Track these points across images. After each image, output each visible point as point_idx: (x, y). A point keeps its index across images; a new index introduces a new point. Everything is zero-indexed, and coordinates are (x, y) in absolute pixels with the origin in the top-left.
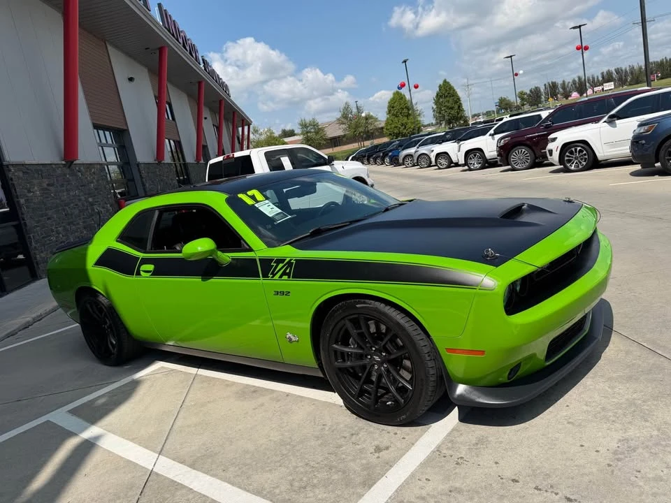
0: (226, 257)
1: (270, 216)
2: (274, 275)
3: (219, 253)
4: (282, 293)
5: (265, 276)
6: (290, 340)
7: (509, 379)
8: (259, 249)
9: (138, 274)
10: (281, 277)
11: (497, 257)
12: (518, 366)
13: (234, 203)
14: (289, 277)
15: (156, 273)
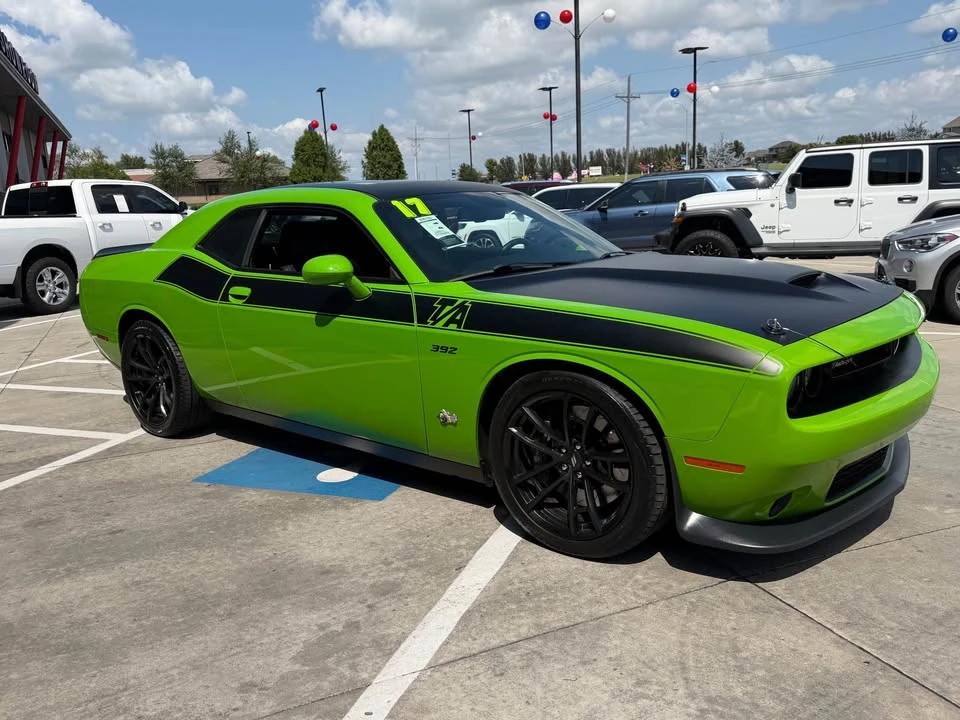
0: (366, 288)
1: (437, 237)
2: (436, 322)
3: (354, 278)
4: (445, 349)
5: (422, 320)
6: (445, 419)
7: (770, 515)
8: (417, 281)
9: (225, 298)
10: (447, 324)
11: (784, 333)
12: (787, 497)
13: (385, 211)
14: (459, 327)
15: (251, 300)
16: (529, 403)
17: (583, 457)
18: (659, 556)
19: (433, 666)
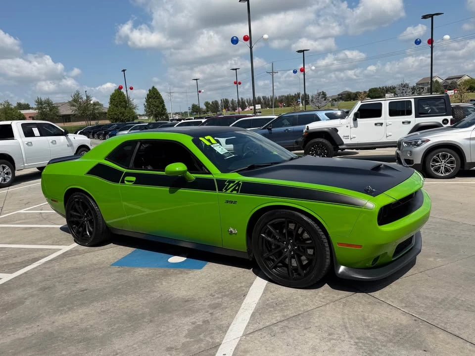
0: (193, 176)
1: (222, 153)
2: (227, 190)
3: (188, 172)
4: (231, 202)
5: (220, 190)
6: (231, 232)
7: (372, 265)
8: (216, 173)
9: (123, 182)
10: (232, 191)
11: (373, 192)
12: (378, 257)
13: (197, 142)
14: (238, 192)
15: (136, 183)
16: (270, 223)
17: (293, 245)
18: (326, 285)
19: (246, 335)
